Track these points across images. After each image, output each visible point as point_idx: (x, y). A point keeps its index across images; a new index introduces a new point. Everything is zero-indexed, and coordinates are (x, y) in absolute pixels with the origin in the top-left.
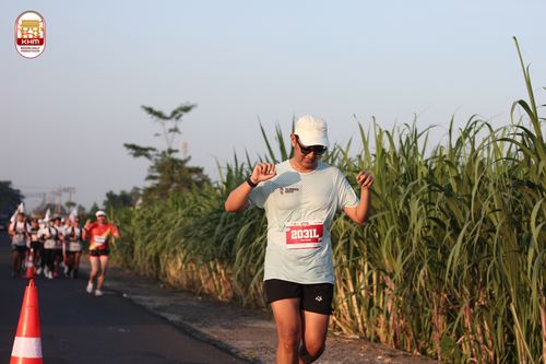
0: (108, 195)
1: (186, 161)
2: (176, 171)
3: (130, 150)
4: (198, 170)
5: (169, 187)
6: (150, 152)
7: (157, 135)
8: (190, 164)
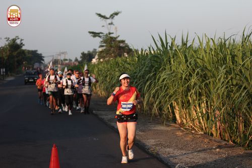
0: (82, 54)
1: (117, 38)
2: (113, 42)
3: (91, 34)
4: (123, 42)
5: (110, 50)
6: (101, 35)
7: (103, 26)
8: (119, 39)
